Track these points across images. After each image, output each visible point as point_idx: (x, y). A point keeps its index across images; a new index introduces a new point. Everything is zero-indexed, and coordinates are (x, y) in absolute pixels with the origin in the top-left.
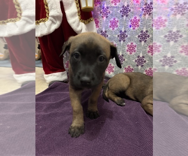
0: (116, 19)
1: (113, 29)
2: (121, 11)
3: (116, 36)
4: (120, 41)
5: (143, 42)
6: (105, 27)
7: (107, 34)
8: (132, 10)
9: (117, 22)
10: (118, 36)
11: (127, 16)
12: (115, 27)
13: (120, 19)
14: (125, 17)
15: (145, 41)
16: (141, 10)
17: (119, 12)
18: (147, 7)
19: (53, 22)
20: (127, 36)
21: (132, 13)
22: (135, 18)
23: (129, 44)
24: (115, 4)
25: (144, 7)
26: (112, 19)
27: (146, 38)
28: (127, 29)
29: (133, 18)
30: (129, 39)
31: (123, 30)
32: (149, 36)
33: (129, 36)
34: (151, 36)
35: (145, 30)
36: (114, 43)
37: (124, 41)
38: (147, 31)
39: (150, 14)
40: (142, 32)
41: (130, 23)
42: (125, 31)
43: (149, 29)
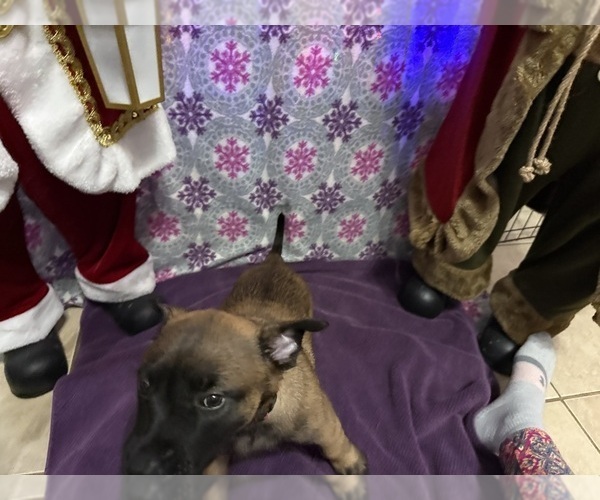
1: (230, 88)
4: (260, 132)
5: (338, 142)
6: (192, 77)
7: (205, 107)
10: (253, 116)
11: (283, 38)
12: (237, 81)
13: (257, 46)
14: (275, 42)
15: (346, 139)
20: (285, 119)
22: (316, 51)
26: (222, 47)
27: (350, 129)
28: (284, 93)
29: (307, 52)
30: (293, 129)
31: (270, 95)
32: (358, 123)
33: (292, 119)
34: (365, 122)
35: (346, 100)
36: (241, 144)
37: (275, 135)
38: (353, 106)
39: (366, 45)
40: (337, 104)
41: (295, 72)
42: (279, 101)
43: (361, 98)
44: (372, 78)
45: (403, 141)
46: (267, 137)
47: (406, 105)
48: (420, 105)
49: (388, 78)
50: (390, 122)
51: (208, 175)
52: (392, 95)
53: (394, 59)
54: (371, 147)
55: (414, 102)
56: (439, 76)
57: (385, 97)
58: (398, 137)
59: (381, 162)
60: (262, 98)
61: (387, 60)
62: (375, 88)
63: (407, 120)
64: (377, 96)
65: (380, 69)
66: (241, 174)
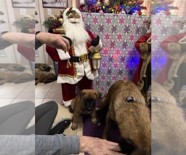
0: (106, 63)
1: (104, 68)
2: (108, 59)
3: (106, 72)
4: (108, 74)
5: (120, 76)
8: (115, 59)
9: (107, 64)
10: (107, 72)
11: (112, 62)
14: (111, 62)
15: (121, 75)
16: (119, 59)
17: (107, 59)
18: (122, 59)
19: (78, 78)
20: (112, 72)
21: (115, 60)
23: (113, 76)
24: (105, 55)
25: (121, 58)
26: (103, 63)
28: (112, 68)
29: (115, 63)
30: (113, 73)
31: (110, 69)
32: (123, 73)
33: (113, 72)
34: (124, 73)
35: (121, 69)
36: (105, 75)
37: (110, 74)
38: (122, 70)
39: (124, 62)
40: (119, 70)
41: (113, 66)
42: (111, 70)
43: (123, 69)
44: (125, 66)
45: (130, 76)
46: (109, 75)
47: (130, 70)
48: (132, 70)
49: (127, 66)
50: (128, 73)
51: (99, 80)
52: (128, 69)
53: (128, 64)
54: (125, 77)
55: (131, 70)
56: (135, 66)
57: (127, 69)
58: (129, 75)
59: (127, 79)
60: (108, 69)
61: (127, 64)
62: (125, 68)
63: (131, 72)
64: (126, 69)
65: (126, 65)
66: (104, 80)
